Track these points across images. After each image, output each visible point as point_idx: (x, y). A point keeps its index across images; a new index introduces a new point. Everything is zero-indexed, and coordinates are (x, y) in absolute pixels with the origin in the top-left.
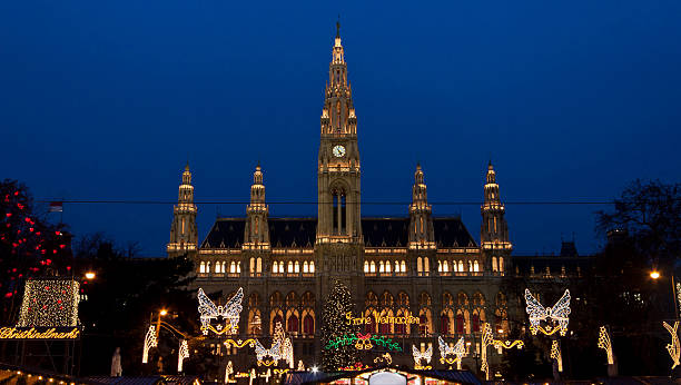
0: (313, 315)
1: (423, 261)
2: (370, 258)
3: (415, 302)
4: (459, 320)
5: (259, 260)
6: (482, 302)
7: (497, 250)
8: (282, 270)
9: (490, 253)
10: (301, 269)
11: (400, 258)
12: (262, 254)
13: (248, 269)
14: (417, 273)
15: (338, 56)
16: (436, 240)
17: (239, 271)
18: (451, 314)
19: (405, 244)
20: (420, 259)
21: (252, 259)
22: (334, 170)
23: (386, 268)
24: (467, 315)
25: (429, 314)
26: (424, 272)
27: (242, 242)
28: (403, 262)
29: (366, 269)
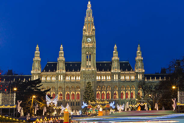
0: (80, 93)
1: (116, 76)
2: (98, 75)
3: (113, 89)
4: (127, 94)
5: (62, 76)
6: (134, 89)
7: (140, 72)
8: (69, 79)
9: (137, 73)
10: (76, 79)
11: (108, 75)
12: (63, 74)
13: (58, 79)
14: (114, 80)
15: (89, 8)
16: (120, 69)
17: (55, 79)
18: (124, 93)
19: (110, 70)
20: (115, 75)
21: (60, 76)
22: (87, 46)
23: (104, 78)
24: (129, 92)
25: (117, 92)
26: (116, 79)
27: (56, 70)
28: (109, 76)
29: (97, 78)
